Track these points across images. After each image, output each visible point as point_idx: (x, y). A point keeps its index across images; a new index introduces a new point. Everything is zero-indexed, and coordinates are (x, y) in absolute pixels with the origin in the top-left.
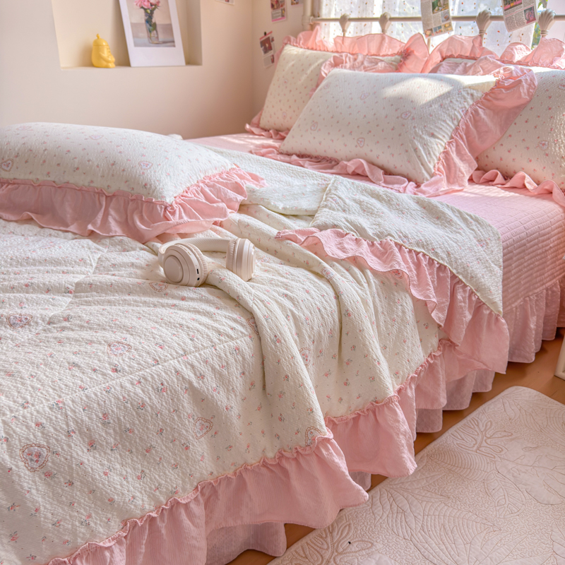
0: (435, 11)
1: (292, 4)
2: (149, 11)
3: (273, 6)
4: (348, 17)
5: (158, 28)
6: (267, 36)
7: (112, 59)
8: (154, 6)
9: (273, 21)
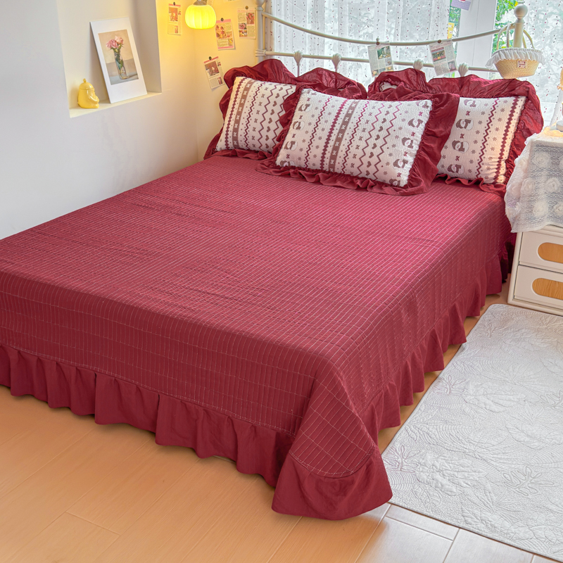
0: (380, 57)
1: (240, 36)
2: (117, 50)
4: (302, 55)
5: (125, 64)
6: (212, 61)
7: (97, 99)
8: (120, 44)
9: (219, 48)
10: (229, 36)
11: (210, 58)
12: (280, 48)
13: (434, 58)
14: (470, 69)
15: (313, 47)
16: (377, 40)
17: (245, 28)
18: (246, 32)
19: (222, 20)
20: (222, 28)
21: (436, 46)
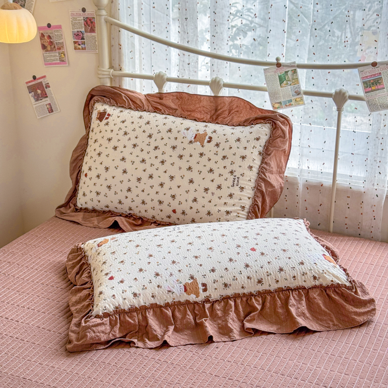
0: (283, 85)
1: (75, 49)
3: (44, 47)
4: (166, 77)
6: (37, 82)
9: (46, 64)
10: (59, 49)
11: (34, 78)
12: (134, 67)
13: (365, 88)
15: (181, 67)
16: (277, 59)
17: (83, 38)
19: (49, 26)
20: (49, 37)
21: (370, 71)
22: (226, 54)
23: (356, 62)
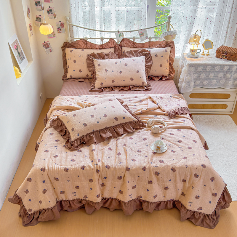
2: (17, 49)
6: (45, 43)
8: (17, 46)
9: (48, 38)
13: (140, 36)
14: (153, 38)
16: (118, 30)
17: (60, 29)
18: (61, 31)
21: (141, 31)
22: (103, 30)
23: (137, 29)
